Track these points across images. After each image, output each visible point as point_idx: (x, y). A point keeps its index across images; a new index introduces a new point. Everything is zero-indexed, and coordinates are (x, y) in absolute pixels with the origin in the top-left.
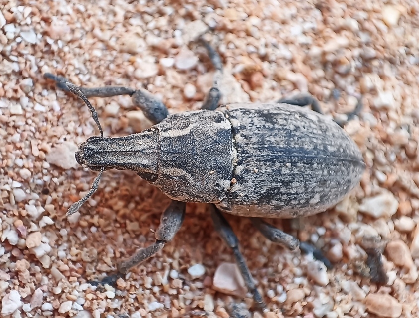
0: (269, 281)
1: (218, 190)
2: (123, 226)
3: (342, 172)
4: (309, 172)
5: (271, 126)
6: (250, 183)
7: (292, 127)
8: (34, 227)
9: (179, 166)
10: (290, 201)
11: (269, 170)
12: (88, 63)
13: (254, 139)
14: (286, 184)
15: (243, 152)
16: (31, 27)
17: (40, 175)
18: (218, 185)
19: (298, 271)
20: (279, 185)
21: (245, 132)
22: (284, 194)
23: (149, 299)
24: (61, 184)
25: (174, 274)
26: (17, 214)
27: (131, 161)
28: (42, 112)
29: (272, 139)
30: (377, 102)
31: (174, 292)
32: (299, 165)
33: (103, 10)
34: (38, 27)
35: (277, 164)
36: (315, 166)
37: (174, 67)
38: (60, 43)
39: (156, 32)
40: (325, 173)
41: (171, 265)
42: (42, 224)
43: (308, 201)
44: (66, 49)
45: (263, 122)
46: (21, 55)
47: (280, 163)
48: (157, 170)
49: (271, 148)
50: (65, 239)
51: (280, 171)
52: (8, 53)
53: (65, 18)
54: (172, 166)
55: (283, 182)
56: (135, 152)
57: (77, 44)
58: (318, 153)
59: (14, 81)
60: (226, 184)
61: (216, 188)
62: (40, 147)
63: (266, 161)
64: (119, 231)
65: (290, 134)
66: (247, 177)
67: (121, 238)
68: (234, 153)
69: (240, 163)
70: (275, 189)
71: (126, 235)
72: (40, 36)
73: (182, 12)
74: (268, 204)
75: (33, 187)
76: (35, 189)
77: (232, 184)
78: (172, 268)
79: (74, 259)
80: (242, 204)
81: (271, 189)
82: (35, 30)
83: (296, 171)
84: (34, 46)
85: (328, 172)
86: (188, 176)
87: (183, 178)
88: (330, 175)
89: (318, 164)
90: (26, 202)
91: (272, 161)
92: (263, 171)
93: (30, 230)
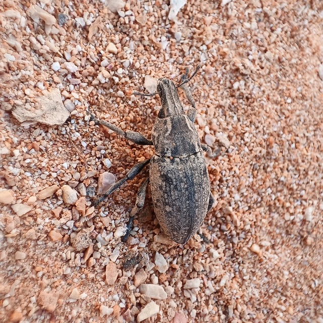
0: (108, 207)
1: (165, 150)
2: (122, 120)
3: (185, 221)
4: (184, 199)
5: (202, 174)
6: (172, 167)
7: (204, 186)
8: (112, 73)
9: (173, 127)
10: (167, 193)
11: (181, 175)
12: (197, 90)
13: (194, 165)
14: (176, 187)
15: (186, 160)
16: (208, 57)
17: (138, 74)
18: (168, 149)
19: (118, 222)
20: (175, 183)
21: (196, 160)
22: (170, 188)
23: (87, 141)
24: (135, 85)
25: (103, 152)
26: (117, 64)
27: (168, 102)
28: (169, 69)
29: (196, 175)
30: (212, 250)
31: (93, 154)
32: (187, 192)
33: (222, 94)
34: (209, 61)
35: (185, 179)
36: (188, 202)
37: (205, 134)
38: (203, 73)
39: (218, 123)
40: (184, 210)
41: (108, 149)
42: (114, 78)
43: (167, 204)
44: (201, 77)
45: (203, 169)
46: (193, 54)
47: (186, 181)
48: (168, 116)
49: (192, 175)
50: (108, 92)
51: (182, 182)
52: (192, 48)
53: (216, 75)
54: (172, 123)
55: (176, 185)
56: (174, 103)
57: (205, 83)
58: (194, 203)
59: (180, 54)
60: (169, 154)
61: (166, 149)
62: (152, 70)
63: (185, 173)
64: (119, 119)
65: (200, 185)
66: (175, 164)
67: (115, 120)
68: (185, 156)
69: (181, 160)
70: (172, 181)
71: (117, 123)
72: (205, 62)
73: (231, 134)
74: (162, 181)
75: (131, 71)
76: (130, 72)
77: (169, 157)
78: (105, 150)
79: (99, 98)
80: (159, 166)
81: (171, 179)
82: (207, 60)
83: (183, 191)
84: (199, 60)
85: (185, 212)
86: (169, 132)
87: (167, 130)
88: (184, 213)
89: (189, 204)
90: (123, 67)
91: (186, 176)
92: (180, 172)
93: (110, 71)
